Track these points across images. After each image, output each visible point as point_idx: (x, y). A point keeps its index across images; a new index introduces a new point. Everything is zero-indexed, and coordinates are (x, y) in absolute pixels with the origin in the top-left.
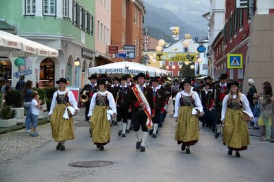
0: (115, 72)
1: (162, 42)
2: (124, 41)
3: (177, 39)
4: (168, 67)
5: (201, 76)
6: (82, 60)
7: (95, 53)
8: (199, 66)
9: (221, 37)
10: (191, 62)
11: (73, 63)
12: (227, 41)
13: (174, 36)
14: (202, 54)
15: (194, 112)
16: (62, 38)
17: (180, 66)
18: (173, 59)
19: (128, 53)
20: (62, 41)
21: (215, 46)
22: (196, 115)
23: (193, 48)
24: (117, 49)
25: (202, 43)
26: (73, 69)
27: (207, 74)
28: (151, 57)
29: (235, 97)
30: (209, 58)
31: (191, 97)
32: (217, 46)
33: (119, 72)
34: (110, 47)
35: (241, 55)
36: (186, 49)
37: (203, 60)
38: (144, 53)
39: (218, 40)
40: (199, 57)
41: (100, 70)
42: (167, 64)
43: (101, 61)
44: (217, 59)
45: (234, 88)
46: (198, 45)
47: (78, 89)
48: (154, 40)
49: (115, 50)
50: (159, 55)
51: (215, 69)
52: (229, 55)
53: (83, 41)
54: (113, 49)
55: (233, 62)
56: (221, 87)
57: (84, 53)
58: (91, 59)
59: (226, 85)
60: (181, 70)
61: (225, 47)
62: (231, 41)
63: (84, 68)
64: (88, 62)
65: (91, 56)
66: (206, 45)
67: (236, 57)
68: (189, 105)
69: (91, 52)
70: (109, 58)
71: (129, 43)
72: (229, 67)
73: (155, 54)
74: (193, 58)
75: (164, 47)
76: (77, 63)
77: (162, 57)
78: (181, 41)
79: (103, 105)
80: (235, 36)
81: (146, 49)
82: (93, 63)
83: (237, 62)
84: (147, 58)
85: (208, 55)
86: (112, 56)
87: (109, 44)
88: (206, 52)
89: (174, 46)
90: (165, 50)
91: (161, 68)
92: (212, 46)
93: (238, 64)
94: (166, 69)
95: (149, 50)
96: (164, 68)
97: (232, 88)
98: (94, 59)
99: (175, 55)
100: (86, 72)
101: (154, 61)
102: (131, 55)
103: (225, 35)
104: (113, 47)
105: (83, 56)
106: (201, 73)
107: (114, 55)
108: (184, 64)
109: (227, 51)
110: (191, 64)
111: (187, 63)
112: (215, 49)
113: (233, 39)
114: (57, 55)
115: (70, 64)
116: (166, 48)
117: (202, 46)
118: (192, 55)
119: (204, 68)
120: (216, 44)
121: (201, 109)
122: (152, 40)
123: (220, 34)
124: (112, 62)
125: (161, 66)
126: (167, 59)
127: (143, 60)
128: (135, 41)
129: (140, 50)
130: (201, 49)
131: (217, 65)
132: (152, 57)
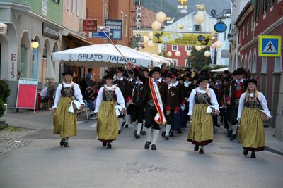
0: (92, 60)
1: (161, 16)
2: (105, 13)
3: (185, 11)
4: (170, 54)
5: (219, 67)
6: (44, 40)
7: (62, 30)
8: (216, 53)
9: (250, 10)
10: (204, 47)
11: (29, 45)
12: (258, 17)
13: (179, 7)
14: (221, 35)
15: (209, 110)
16: (12, 5)
17: (189, 53)
18: (177, 41)
19: (112, 31)
20: (12, 10)
21: (240, 23)
22: (211, 114)
23: (208, 25)
24: (96, 25)
25: (221, 18)
26: (29, 54)
27: (227, 64)
28: (146, 38)
29: (252, 95)
30: (232, 41)
31: (206, 94)
32: (244, 23)
33: (97, 60)
34: (84, 21)
35: (279, 38)
36: (197, 27)
37: (222, 43)
38: (135, 32)
39: (246, 14)
40: (216, 40)
41: (70, 56)
42: (169, 48)
43: (71, 42)
44: (243, 42)
45: (251, 86)
46: (215, 21)
47: (36, 83)
48: (151, 12)
49: (93, 26)
50: (158, 35)
51: (239, 58)
52: (261, 38)
53: (45, 11)
54: (89, 25)
55: (267, 48)
56: (237, 84)
57: (46, 30)
58: (57, 38)
59: (242, 81)
60: (189, 58)
61: (255, 25)
62: (265, 17)
63: (46, 51)
64: (52, 42)
65: (56, 34)
66: (227, 22)
67: (272, 40)
68: (204, 102)
69: (57, 28)
70: (84, 38)
71: (113, 17)
72: (260, 54)
73: (151, 34)
74: (207, 41)
75: (165, 23)
76: (35, 45)
77: (162, 39)
78: (190, 15)
79: (111, 100)
80: (271, 9)
81: (138, 26)
82: (59, 44)
83: (273, 48)
84: (139, 39)
85: (229, 36)
86: (87, 35)
87: (84, 17)
88: (227, 31)
89: (180, 23)
90: (167, 28)
91: (160, 55)
92: (237, 23)
93: (274, 50)
94: (167, 57)
95: (142, 28)
96: (164, 54)
97: (249, 86)
98: (61, 38)
99: (181, 35)
100: (49, 57)
101: (151, 43)
102: (117, 35)
103: (256, 7)
104: (90, 21)
105: (44, 34)
106: (218, 63)
107: (90, 34)
108: (194, 49)
109: (258, 31)
110: (205, 50)
111: (199, 48)
112: (240, 28)
113: (268, 14)
114: (4, 32)
115: (24, 46)
116: (168, 24)
117: (221, 23)
118: (206, 35)
119: (223, 56)
120: (243, 19)
121: (217, 107)
122: (148, 12)
123: (249, 5)
124: (88, 44)
125: (160, 51)
126: (168, 41)
127: (133, 43)
128: (123, 14)
129: (129, 27)
130: (219, 28)
131: (243, 52)
132: (148, 37)
